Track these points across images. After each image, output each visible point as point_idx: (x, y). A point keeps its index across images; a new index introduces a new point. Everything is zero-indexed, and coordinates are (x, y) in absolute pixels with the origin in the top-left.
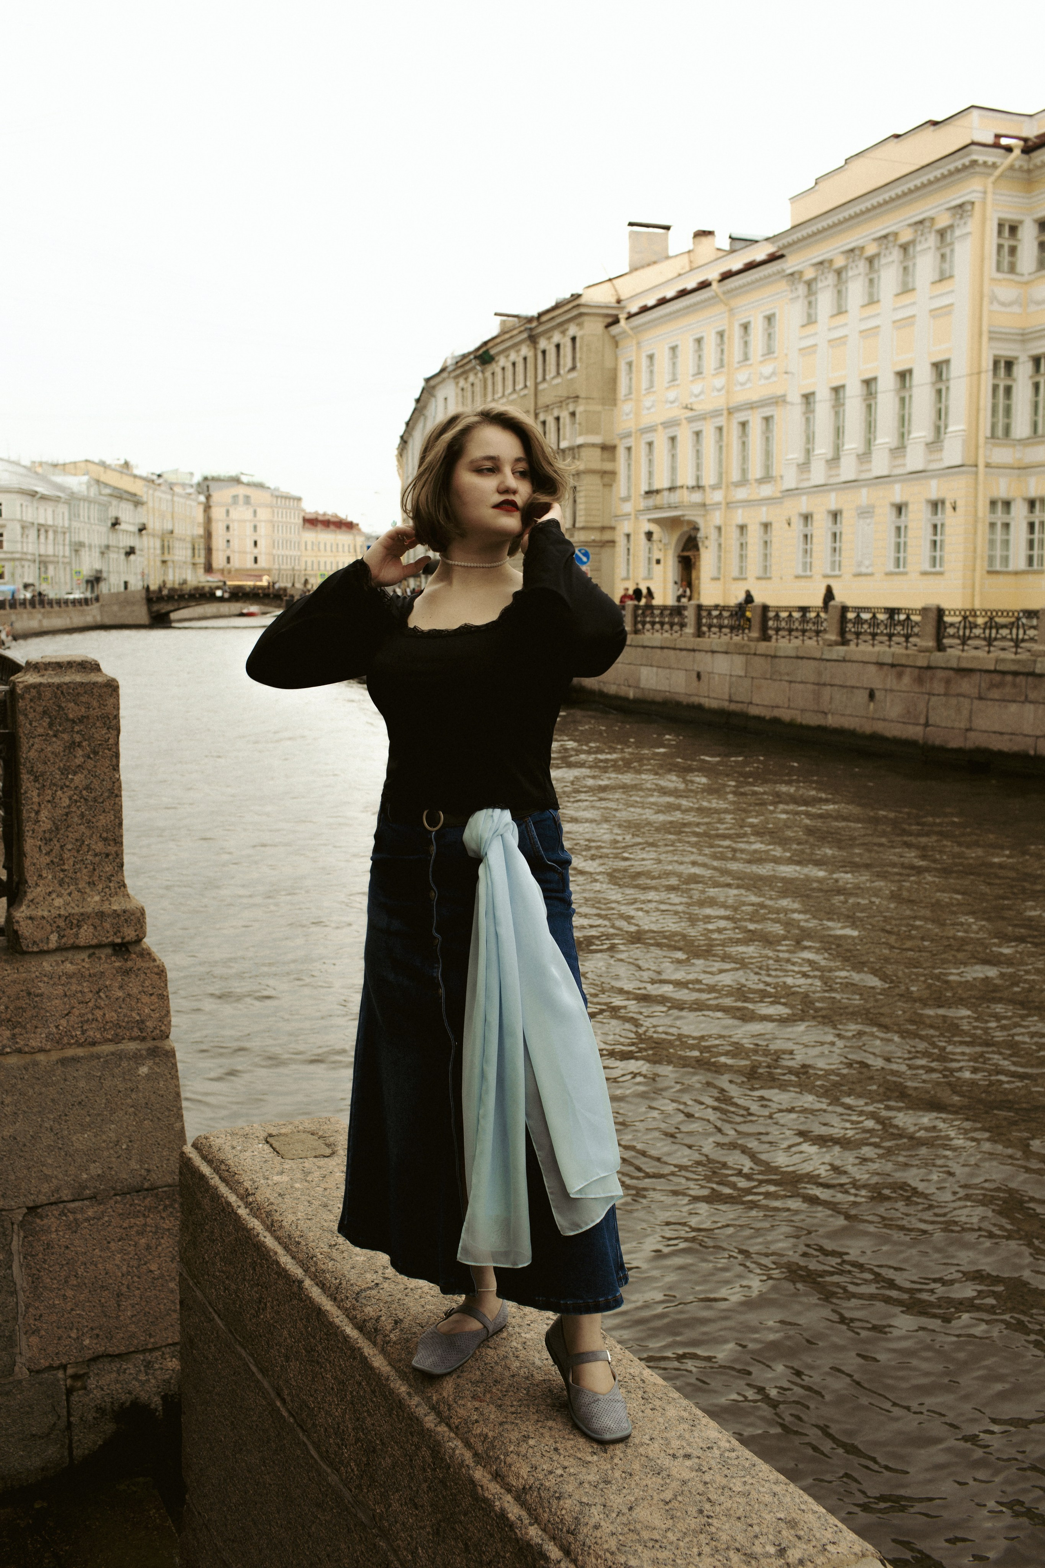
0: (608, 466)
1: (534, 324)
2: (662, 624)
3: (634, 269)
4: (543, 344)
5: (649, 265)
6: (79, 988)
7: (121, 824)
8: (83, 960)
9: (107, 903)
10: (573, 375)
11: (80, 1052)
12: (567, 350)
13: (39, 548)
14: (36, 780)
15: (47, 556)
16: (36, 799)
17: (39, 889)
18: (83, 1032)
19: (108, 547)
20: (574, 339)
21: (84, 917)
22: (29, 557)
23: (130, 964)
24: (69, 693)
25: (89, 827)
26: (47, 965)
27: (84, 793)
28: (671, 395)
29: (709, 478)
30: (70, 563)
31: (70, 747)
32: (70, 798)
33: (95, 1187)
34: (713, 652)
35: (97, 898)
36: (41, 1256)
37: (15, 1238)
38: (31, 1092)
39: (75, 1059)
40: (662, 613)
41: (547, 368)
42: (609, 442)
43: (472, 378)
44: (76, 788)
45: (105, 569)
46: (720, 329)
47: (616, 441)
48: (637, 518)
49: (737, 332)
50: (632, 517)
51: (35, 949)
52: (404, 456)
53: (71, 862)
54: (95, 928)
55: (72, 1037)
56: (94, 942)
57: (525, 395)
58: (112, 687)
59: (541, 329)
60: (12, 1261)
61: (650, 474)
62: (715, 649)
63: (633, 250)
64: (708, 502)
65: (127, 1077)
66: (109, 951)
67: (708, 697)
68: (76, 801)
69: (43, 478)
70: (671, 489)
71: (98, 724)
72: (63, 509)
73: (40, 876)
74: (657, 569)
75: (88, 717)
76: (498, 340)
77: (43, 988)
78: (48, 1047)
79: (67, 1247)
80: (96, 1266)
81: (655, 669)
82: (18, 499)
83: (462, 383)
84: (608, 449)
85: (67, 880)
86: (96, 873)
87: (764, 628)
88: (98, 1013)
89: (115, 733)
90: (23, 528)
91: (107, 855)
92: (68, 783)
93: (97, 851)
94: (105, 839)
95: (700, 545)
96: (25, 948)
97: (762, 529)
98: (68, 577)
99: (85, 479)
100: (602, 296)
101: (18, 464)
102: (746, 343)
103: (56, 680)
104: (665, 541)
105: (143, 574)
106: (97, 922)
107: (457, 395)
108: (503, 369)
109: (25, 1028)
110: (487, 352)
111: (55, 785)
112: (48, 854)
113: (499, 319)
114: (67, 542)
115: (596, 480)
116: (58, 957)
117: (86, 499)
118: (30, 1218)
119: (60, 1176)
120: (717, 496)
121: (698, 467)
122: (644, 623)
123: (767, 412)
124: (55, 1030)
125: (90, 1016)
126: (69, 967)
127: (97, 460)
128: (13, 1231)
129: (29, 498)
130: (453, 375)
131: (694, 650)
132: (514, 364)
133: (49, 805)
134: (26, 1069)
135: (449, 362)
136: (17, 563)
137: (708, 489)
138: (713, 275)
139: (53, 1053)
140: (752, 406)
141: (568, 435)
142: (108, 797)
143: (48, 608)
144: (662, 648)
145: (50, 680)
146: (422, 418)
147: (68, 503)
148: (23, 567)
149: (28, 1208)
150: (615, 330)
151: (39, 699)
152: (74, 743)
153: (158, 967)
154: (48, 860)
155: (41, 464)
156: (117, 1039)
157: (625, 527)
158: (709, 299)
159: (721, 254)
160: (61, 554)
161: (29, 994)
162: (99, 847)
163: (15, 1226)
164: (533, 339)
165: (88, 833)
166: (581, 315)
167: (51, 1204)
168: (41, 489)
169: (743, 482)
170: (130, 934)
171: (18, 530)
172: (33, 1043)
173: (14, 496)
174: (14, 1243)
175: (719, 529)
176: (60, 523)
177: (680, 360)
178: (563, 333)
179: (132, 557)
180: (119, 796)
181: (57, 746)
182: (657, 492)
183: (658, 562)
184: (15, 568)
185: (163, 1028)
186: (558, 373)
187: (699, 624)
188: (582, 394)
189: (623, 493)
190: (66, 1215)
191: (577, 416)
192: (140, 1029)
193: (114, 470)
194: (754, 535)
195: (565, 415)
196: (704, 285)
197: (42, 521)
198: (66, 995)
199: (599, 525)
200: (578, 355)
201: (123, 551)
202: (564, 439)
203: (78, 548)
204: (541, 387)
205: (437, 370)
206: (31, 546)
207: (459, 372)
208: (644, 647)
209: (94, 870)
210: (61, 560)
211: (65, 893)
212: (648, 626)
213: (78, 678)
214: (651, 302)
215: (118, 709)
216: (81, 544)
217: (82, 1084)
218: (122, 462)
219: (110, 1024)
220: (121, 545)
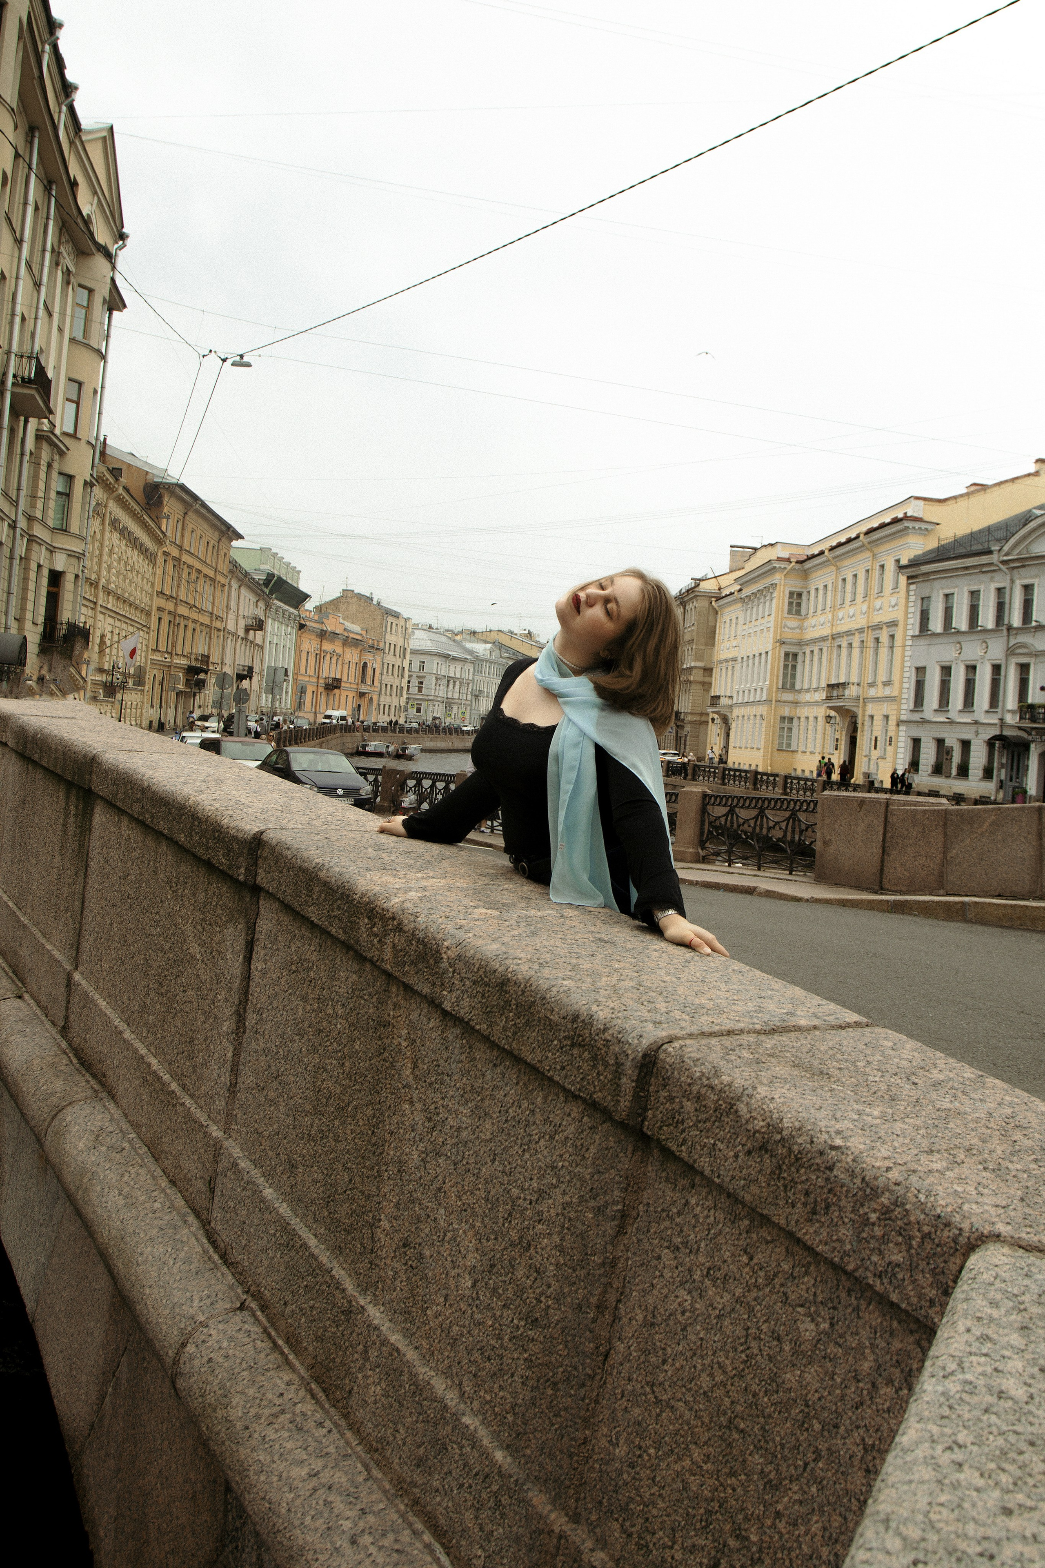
0: (707, 680)
3: (731, 571)
13: (448, 693)
15: (454, 699)
20: (695, 608)
22: (440, 699)
30: (471, 706)
42: (709, 666)
63: (732, 560)
72: (469, 667)
82: (437, 660)
84: (708, 671)
90: (437, 679)
99: (492, 644)
100: (712, 585)
114: (470, 690)
115: (699, 687)
117: (487, 661)
127: (507, 630)
129: (445, 659)
136: (431, 703)
141: (690, 661)
147: (474, 663)
148: (435, 705)
160: (464, 698)
166: (698, 596)
168: (454, 652)
171: (435, 681)
173: (433, 657)
176: (466, 676)
184: (428, 705)
193: (519, 638)
197: (452, 675)
199: (699, 712)
203: (477, 694)
206: (442, 692)
210: (464, 702)
216: (481, 692)
218: (526, 632)
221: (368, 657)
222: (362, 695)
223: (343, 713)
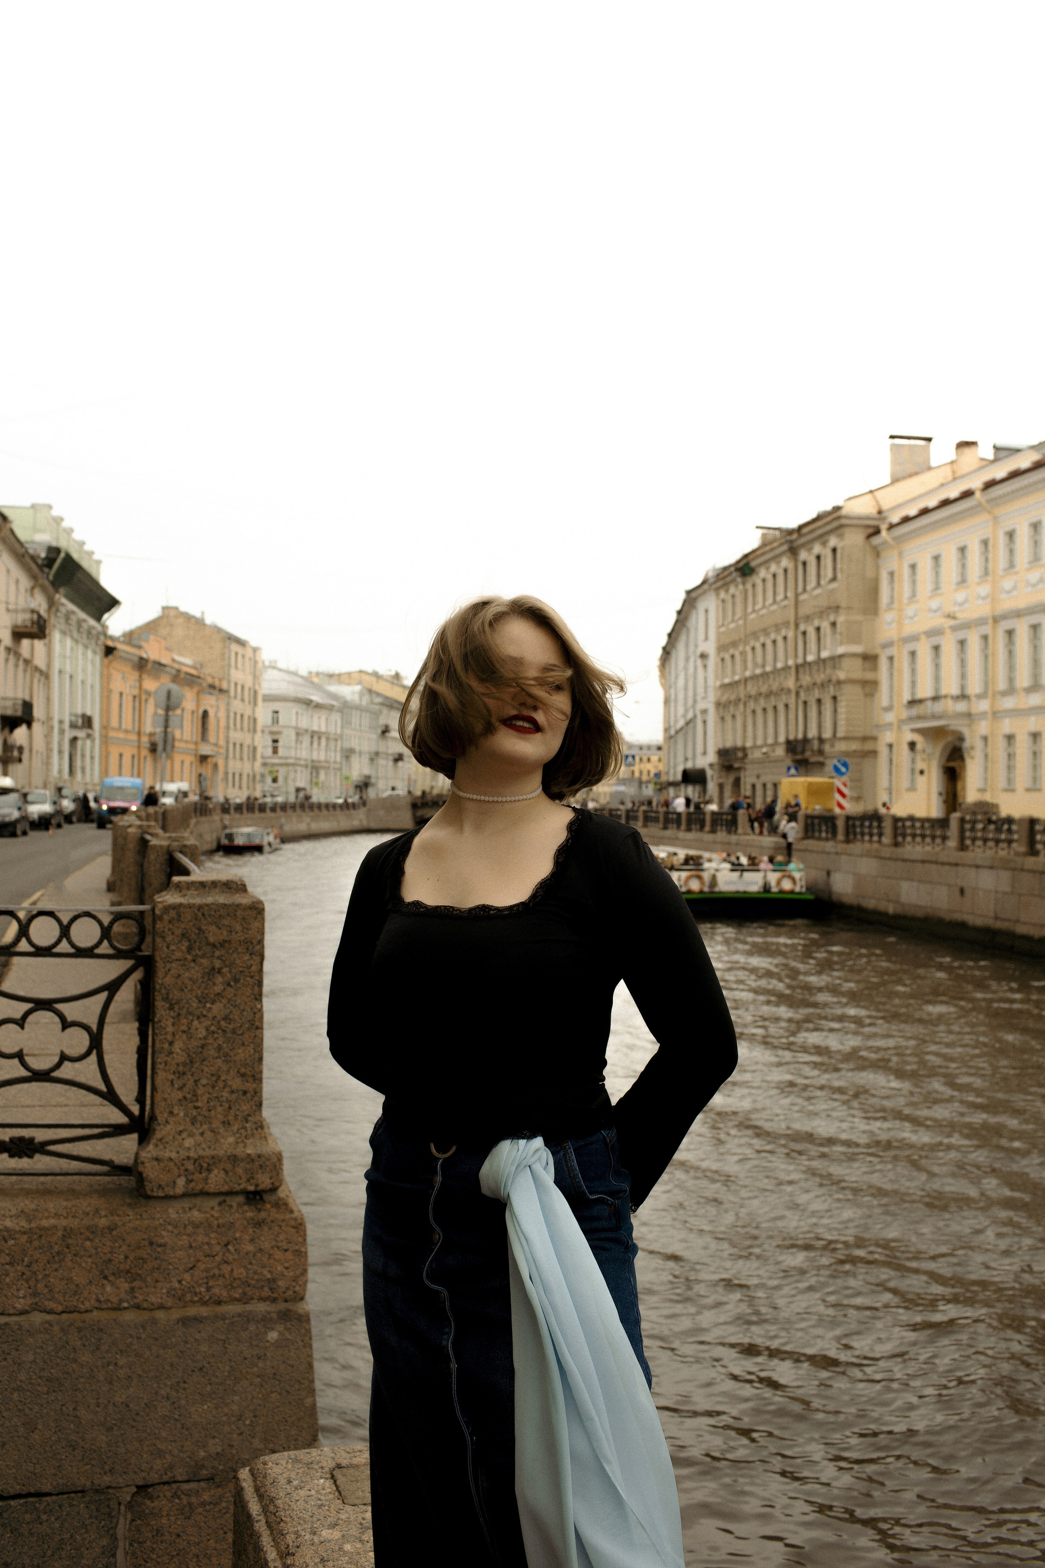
0: (869, 676)
1: (795, 536)
2: (923, 836)
3: (895, 480)
4: (803, 555)
5: (911, 476)
6: (206, 1240)
7: (261, 1059)
8: (212, 1208)
9: (241, 1145)
10: (834, 585)
11: (204, 1311)
12: (828, 561)
13: (311, 754)
14: (171, 1008)
15: (319, 762)
16: (170, 1029)
17: (169, 1127)
18: (208, 1289)
19: (377, 754)
20: (834, 550)
21: (215, 1161)
22: (302, 762)
23: (263, 1215)
24: (210, 916)
25: (226, 1061)
26: (173, 1211)
27: (223, 1023)
28: (934, 604)
29: (974, 687)
30: (340, 769)
31: (209, 974)
32: (207, 1029)
33: (213, 1468)
34: (977, 867)
35: (231, 1140)
36: (148, 1543)
37: (122, 1520)
38: (147, 1353)
39: (197, 1319)
40: (922, 827)
41: (808, 579)
42: (871, 652)
43: (732, 590)
44: (214, 1018)
45: (373, 774)
46: (985, 537)
47: (878, 651)
48: (899, 728)
49: (1002, 540)
50: (895, 727)
51: (161, 1194)
52: (667, 667)
53: (205, 1098)
54: (226, 1172)
55: (196, 1294)
56: (226, 1188)
57: (785, 606)
58: (257, 910)
59: (803, 540)
60: (116, 1548)
61: (913, 683)
62: (979, 862)
63: (895, 462)
64: (974, 711)
65: (254, 1343)
66: (241, 1199)
67: (972, 913)
68: (213, 1032)
69: (318, 688)
70: (936, 698)
71: (240, 950)
72: (336, 717)
73: (171, 1113)
74: (921, 781)
75: (229, 942)
76: (759, 552)
77: (166, 1237)
78: (169, 1304)
79: (178, 1536)
80: (209, 1559)
81: (915, 884)
82: (294, 708)
83: (723, 595)
84: (870, 659)
85: (200, 1118)
86: (232, 1112)
87: (1032, 842)
88: (226, 1269)
89: (258, 959)
90: (298, 734)
91: (245, 1093)
92: (205, 1013)
93: (234, 1087)
94: (243, 1075)
95: (966, 755)
96: (149, 1193)
97: (1031, 739)
98: (338, 782)
99: (358, 688)
100: (864, 508)
101: (295, 674)
102: (1011, 551)
103: (198, 901)
104: (929, 750)
105: (409, 780)
106: (229, 1166)
107: (717, 606)
108: (764, 580)
109: (145, 1281)
110: (747, 564)
111: (191, 1013)
112: (181, 1089)
113: (760, 532)
114: (339, 748)
115: (857, 690)
116: (186, 1203)
117: (358, 708)
118: (139, 1499)
119: (176, 1452)
120: (983, 706)
121: (963, 676)
122: (904, 836)
123: (1034, 619)
124: (177, 1285)
125: (216, 1271)
126: (196, 1215)
127: (370, 670)
128: (119, 1512)
129: (304, 706)
130: (714, 586)
131: (956, 865)
132: (774, 576)
133: (184, 1036)
134: (144, 1327)
135: (711, 574)
136: (291, 768)
137: (973, 699)
138: (976, 483)
139: (173, 1310)
140: (1018, 614)
141: (828, 645)
142: (248, 1029)
143: (316, 811)
144: (923, 862)
145: (191, 901)
146: (684, 630)
147: (340, 711)
148: (296, 771)
149: (138, 1487)
150: (876, 540)
151: (179, 920)
152: (213, 969)
153: (296, 1219)
154: (180, 1095)
155: (318, 674)
156: (245, 1299)
157: (888, 737)
158: (972, 508)
159: (984, 463)
160: (332, 760)
161: (151, 1243)
162: (236, 1083)
163: (122, 1508)
164: (793, 551)
165: (225, 1067)
166: (841, 526)
167: (164, 1483)
168: (316, 698)
169: (1011, 690)
170: (264, 1181)
171: (293, 737)
172: (153, 1299)
173: (290, 704)
174: (121, 1526)
175: (985, 739)
176: (332, 729)
177: (943, 570)
178: (824, 544)
179: (400, 764)
180: (260, 1028)
181: (195, 972)
182: (921, 701)
183: (922, 772)
184: (287, 772)
185: (297, 1288)
186: (819, 584)
187: (962, 838)
188: (843, 604)
189: (885, 703)
190: (179, 1498)
191: (838, 625)
192: (271, 1289)
193: (386, 680)
194: (1023, 746)
195: (825, 625)
196: (967, 494)
197: (315, 728)
198: (191, 1247)
199: (860, 735)
200: (839, 566)
201: (391, 758)
202: (825, 648)
203: (348, 754)
204: (802, 597)
205: (698, 582)
206: (304, 752)
207: (719, 584)
208: (905, 860)
209: (230, 1108)
210: (332, 766)
211: (197, 1132)
212: (909, 839)
213: (222, 899)
214: (913, 512)
215: (263, 934)
216: (352, 751)
217: (204, 1348)
218: (393, 673)
219: (238, 1282)
220: (390, 751)
221: (210, 702)
222: (204, 759)
223: (184, 786)
